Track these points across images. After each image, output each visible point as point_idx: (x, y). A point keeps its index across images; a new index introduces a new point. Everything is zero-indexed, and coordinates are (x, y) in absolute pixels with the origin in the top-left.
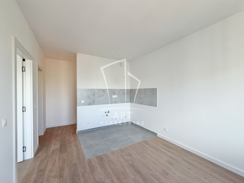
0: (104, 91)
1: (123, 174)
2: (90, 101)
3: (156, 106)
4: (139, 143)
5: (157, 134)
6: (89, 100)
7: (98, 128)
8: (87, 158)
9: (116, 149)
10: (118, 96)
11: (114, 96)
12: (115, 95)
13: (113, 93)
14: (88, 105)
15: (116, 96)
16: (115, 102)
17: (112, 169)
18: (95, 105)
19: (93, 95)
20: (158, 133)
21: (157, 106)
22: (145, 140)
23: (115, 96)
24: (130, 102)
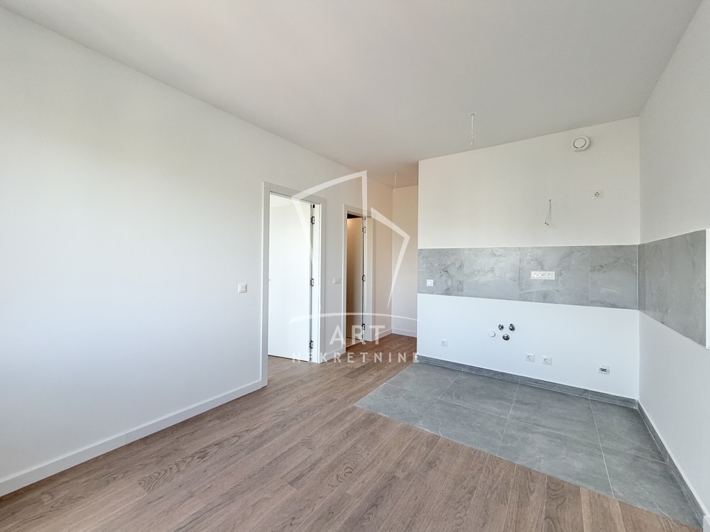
0: (495, 255)
1: (349, 470)
2: (449, 284)
3: (702, 340)
4: (526, 471)
6: (446, 281)
9: (427, 430)
10: (559, 274)
12: (543, 270)
13: (532, 262)
14: (445, 294)
15: (551, 275)
16: (545, 298)
17: (354, 446)
18: (462, 296)
19: (457, 265)
21: (706, 346)
23: (542, 273)
24: (639, 308)
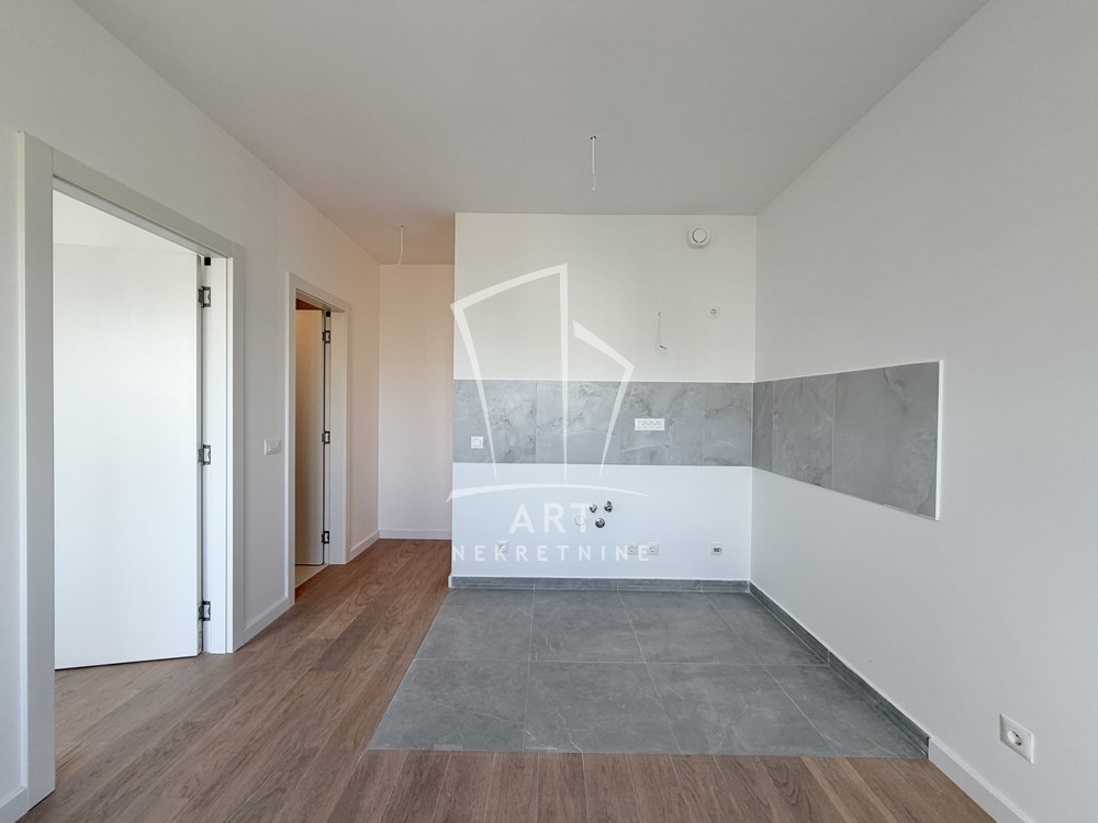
0: (585, 393)
2: (512, 442)
3: (925, 509)
4: (732, 763)
5: (926, 740)
6: (506, 438)
7: (548, 581)
8: (372, 746)
9: (550, 748)
10: (669, 423)
11: (641, 424)
12: (650, 416)
13: (637, 405)
14: (505, 462)
15: (658, 424)
16: (652, 458)
18: (534, 462)
19: (526, 410)
20: (933, 739)
21: (934, 516)
22: (792, 751)
23: (649, 420)
24: (754, 465)
